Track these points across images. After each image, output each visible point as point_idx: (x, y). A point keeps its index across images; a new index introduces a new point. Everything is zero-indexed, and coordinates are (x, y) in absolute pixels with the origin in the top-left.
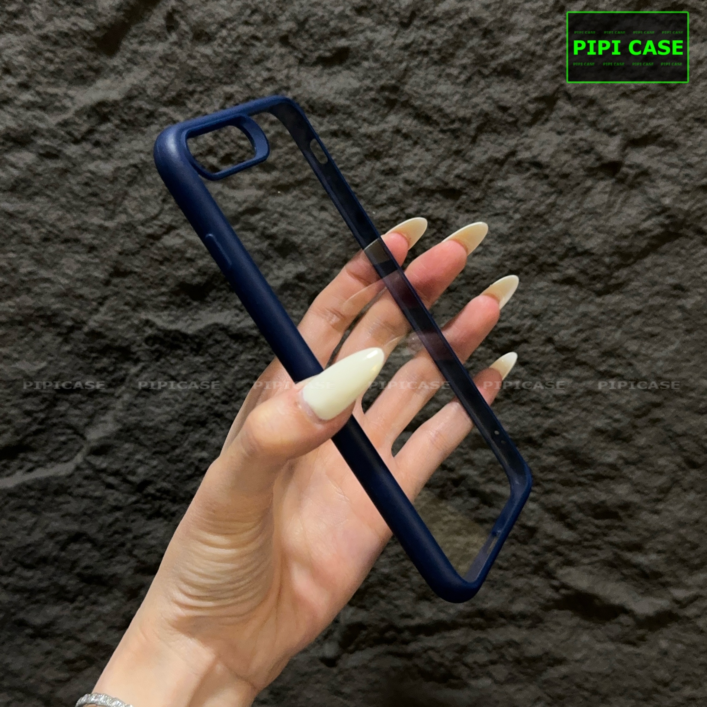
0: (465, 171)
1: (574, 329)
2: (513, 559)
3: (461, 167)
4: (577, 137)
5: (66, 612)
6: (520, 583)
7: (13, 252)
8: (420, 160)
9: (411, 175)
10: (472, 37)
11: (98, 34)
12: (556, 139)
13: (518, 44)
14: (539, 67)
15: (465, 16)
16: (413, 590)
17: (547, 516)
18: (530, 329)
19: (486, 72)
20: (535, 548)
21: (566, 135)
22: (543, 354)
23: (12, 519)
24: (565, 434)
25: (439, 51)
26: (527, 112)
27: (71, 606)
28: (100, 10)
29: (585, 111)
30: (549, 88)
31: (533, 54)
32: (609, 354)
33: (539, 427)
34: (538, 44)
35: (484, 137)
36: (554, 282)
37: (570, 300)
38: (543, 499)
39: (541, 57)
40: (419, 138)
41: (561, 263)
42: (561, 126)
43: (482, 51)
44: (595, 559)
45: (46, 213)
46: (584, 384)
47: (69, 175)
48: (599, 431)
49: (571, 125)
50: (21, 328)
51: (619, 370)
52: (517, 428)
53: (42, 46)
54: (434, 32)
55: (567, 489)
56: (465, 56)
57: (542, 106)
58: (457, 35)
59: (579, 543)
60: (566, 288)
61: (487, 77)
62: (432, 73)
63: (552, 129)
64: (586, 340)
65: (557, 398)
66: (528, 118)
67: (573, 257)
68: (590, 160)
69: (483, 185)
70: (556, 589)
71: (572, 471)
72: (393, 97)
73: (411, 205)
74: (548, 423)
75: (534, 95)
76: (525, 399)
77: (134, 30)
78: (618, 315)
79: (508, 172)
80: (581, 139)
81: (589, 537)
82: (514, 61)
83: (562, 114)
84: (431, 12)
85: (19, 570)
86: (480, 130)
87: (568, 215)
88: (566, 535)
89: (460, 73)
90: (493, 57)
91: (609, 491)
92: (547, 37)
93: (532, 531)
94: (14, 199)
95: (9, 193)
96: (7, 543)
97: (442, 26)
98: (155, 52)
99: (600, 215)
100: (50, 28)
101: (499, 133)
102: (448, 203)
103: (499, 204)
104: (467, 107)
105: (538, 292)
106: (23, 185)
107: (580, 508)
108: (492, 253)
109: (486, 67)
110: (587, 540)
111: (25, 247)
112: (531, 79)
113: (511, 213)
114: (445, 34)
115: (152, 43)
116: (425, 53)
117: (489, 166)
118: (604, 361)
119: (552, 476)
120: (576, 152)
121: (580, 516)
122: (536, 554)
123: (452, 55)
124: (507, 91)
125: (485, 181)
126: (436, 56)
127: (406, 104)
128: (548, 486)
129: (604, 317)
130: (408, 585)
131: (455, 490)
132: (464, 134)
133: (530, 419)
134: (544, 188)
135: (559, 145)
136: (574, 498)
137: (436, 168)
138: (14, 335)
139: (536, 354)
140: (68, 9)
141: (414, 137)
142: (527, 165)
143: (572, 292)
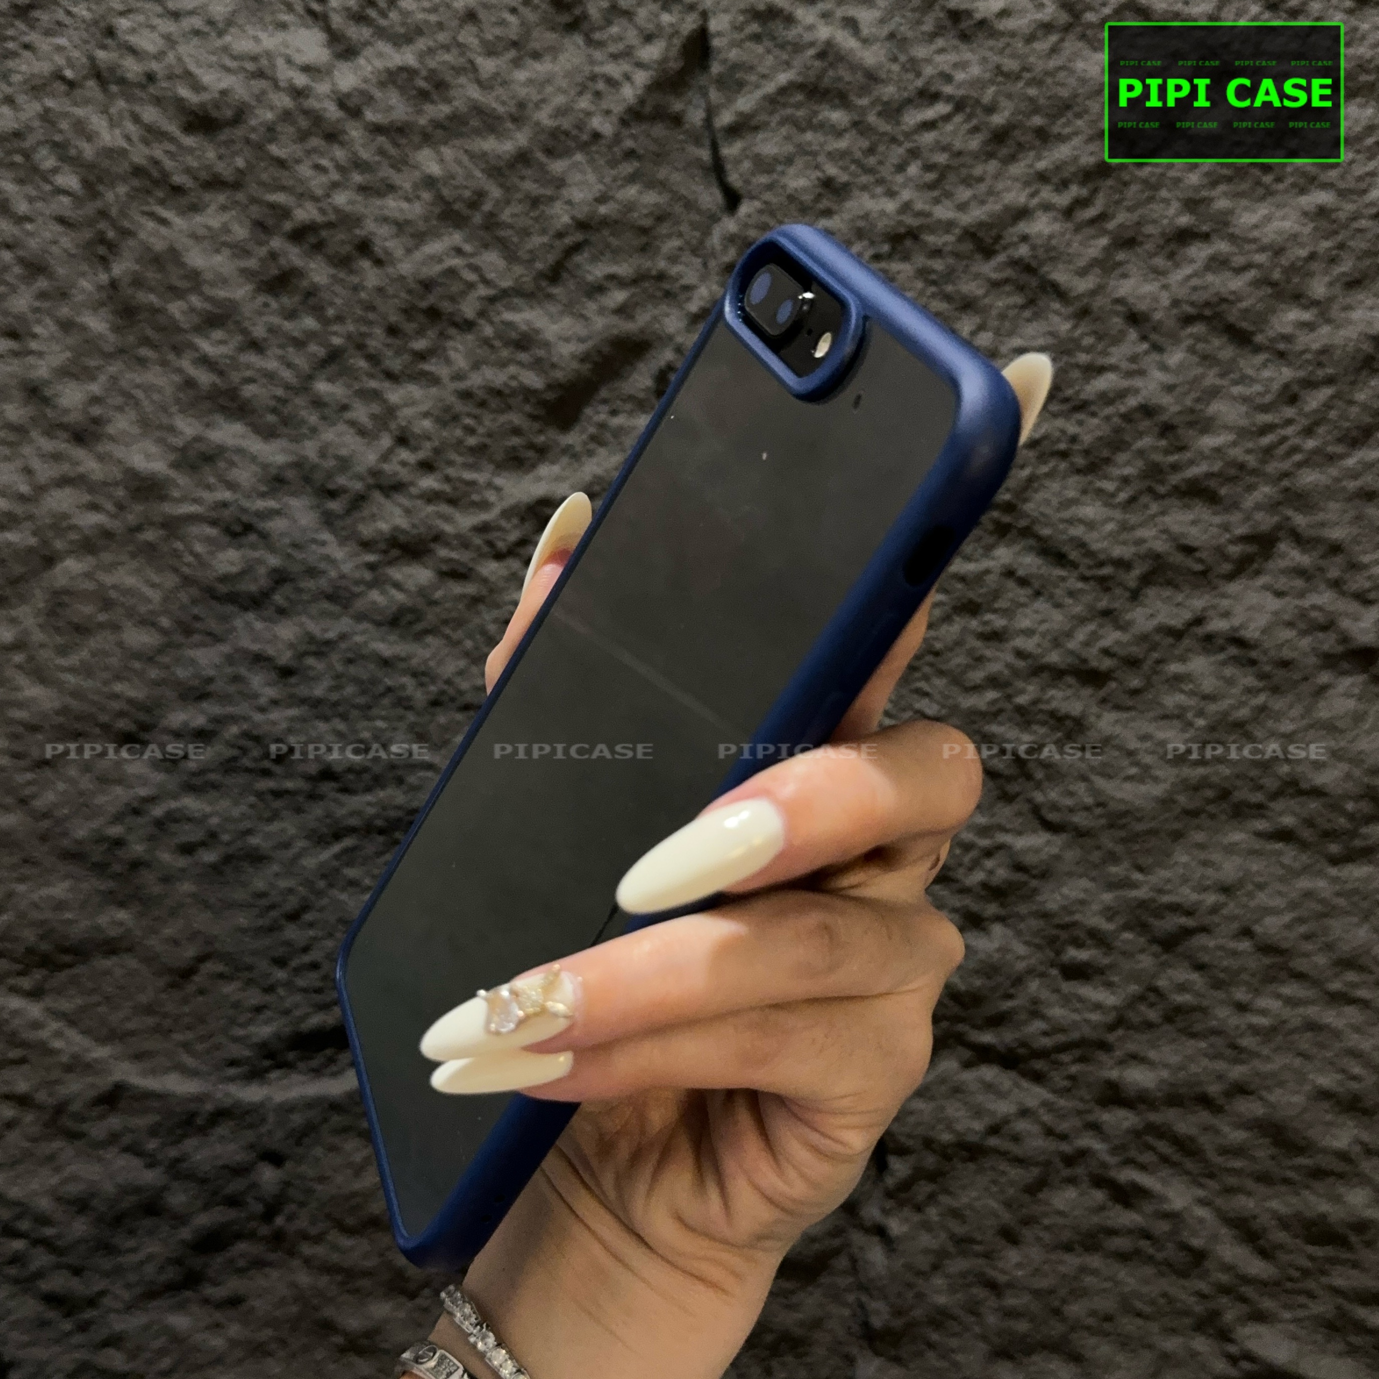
0: (1117, 642)
1: (1287, 918)
2: (1162, 1301)
3: (1111, 637)
4: (1306, 603)
5: (402, 1315)
6: (1171, 1344)
7: (383, 718)
8: (1043, 621)
9: (1028, 644)
10: (1140, 435)
11: (550, 396)
12: (1273, 603)
13: (1217, 450)
14: (1250, 488)
15: (1132, 402)
16: (984, 1338)
17: (1224, 1231)
18: (1215, 910)
19: (1162, 489)
20: (1203, 1286)
21: (1287, 599)
22: (1234, 953)
23: (333, 1149)
24: (1264, 1093)
25: (1087, 452)
26: (1226, 557)
27: (410, 1304)
28: (555, 359)
29: (1322, 563)
30: (1265, 521)
31: (1242, 467)
32: (1348, 963)
33: (1220, 1077)
34: (1249, 451)
35: (1151, 592)
36: (1259, 834)
37: (1283, 866)
38: (1219, 1201)
39: (1254, 472)
40: (1043, 586)
41: (1272, 805)
42: (1282, 583)
43: (1158, 457)
44: (1301, 1313)
45: (440, 662)
46: (1301, 1010)
47: (481, 607)
48: (1324, 1095)
49: (1299, 583)
50: (381, 839)
51: (1362, 993)
52: (1182, 1075)
53: (460, 407)
54: (1080, 423)
55: (1262, 1189)
56: (1128, 463)
57: (1250, 549)
58: (1117, 431)
59: (1277, 1284)
60: (1279, 846)
61: (1163, 497)
62: (1072, 487)
63: (1266, 588)
64: (1307, 937)
65: (1255, 1030)
66: (1227, 567)
67: (1292, 796)
68: (1329, 642)
69: (1146, 667)
70: (1233, 1360)
71: (1273, 1158)
72: (1006, 519)
73: (1022, 692)
74: (1237, 1072)
75: (1240, 531)
76: (1198, 1027)
77: (604, 393)
78: (1365, 899)
79: (1189, 650)
80: (1314, 607)
81: (1296, 1274)
82: (1210, 475)
83: (1282, 564)
84: (1078, 393)
85: (334, 1236)
86: (1146, 580)
87: (1287, 727)
88: (1257, 1267)
89: (1119, 490)
90: (1175, 468)
91: (1337, 1199)
92: (1266, 440)
93: (1199, 1257)
94: (392, 638)
95: (384, 629)
96: (319, 1187)
97: (1094, 414)
98: (634, 428)
99: (1342, 731)
100: (475, 380)
101: (1177, 587)
102: (1087, 692)
103: (1172, 700)
104: (1124, 543)
105: (1230, 849)
106: (409, 617)
107: (1284, 1223)
108: (1156, 779)
109: (1162, 482)
110: (1291, 1279)
111: (400, 711)
112: (1235, 505)
113: (1190, 715)
114: (1098, 427)
115: (631, 413)
116: (1064, 455)
117: (1157, 638)
118: (1336, 975)
119: (1237, 1164)
120: (1303, 626)
121: (1280, 1236)
122: (1202, 1296)
123: (1108, 461)
124: (1194, 523)
125: (1149, 662)
126: (1080, 461)
127: (1026, 532)
128: (1232, 1181)
129: (1342, 902)
130: (977, 1329)
131: (1066, 1172)
132: (1120, 584)
133: (1205, 1062)
134: (1250, 680)
135: (1276, 613)
136: (1274, 1204)
137: (1069, 635)
138: (370, 848)
139: (1219, 953)
140: (505, 353)
141: (1037, 585)
142: (1221, 641)
143: (1289, 855)
